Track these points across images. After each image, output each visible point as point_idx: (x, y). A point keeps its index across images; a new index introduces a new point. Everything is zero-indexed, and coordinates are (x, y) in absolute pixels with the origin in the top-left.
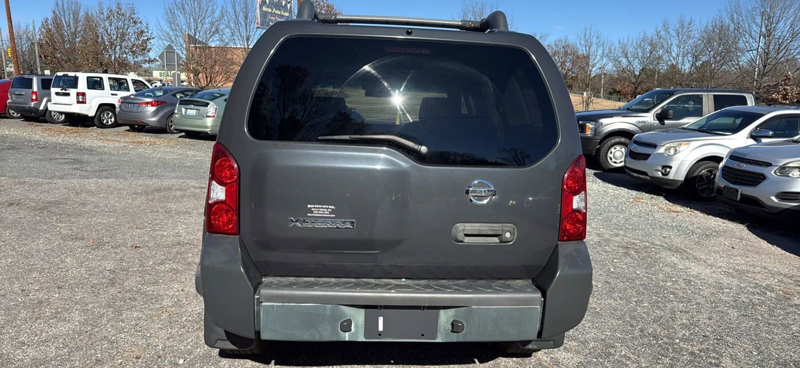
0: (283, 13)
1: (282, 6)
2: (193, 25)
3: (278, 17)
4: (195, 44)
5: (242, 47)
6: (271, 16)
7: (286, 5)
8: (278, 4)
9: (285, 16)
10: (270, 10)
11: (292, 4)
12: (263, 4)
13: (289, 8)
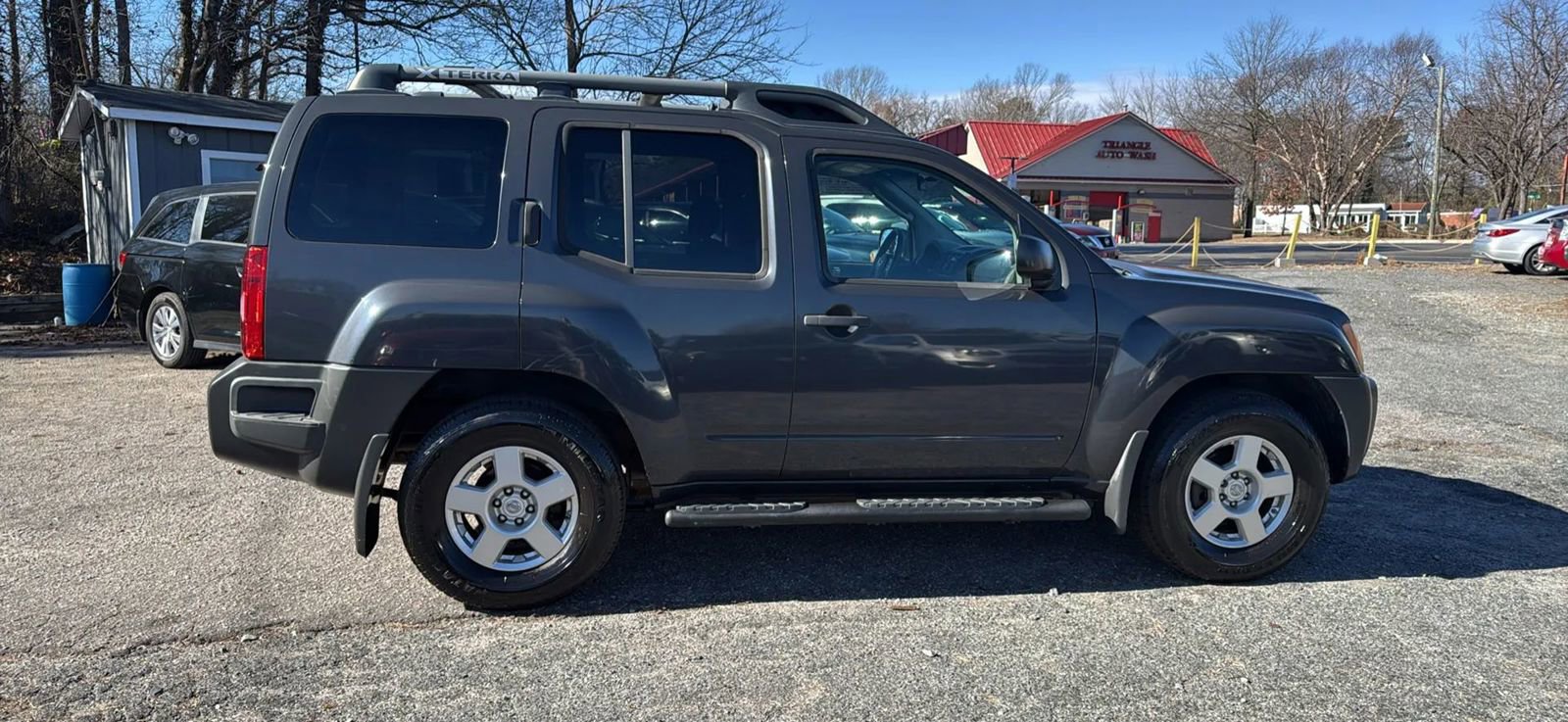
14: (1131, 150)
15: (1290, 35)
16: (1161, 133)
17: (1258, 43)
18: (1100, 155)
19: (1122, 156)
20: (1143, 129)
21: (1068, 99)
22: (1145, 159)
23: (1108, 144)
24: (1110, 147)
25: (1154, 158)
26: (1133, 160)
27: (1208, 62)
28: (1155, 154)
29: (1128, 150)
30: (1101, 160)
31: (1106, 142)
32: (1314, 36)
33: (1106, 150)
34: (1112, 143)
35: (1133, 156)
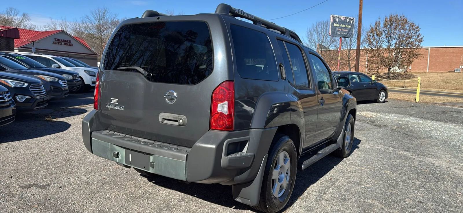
0: (347, 26)
1: (346, 22)
2: (321, 39)
3: (344, 29)
4: (321, 49)
5: (347, 49)
6: (339, 28)
7: (349, 22)
8: (344, 21)
9: (348, 28)
10: (338, 25)
11: (354, 20)
12: (334, 22)
13: (351, 23)
14: (64, 42)
15: (109, 13)
16: (73, 38)
17: (100, 14)
18: (54, 43)
19: (62, 44)
20: (68, 36)
21: (28, 22)
22: (69, 45)
23: (57, 40)
24: (57, 41)
25: (72, 46)
26: (65, 46)
27: (86, 18)
28: (72, 44)
29: (63, 42)
30: (55, 45)
31: (56, 39)
32: (116, 15)
33: (56, 41)
34: (58, 40)
35: (65, 44)
